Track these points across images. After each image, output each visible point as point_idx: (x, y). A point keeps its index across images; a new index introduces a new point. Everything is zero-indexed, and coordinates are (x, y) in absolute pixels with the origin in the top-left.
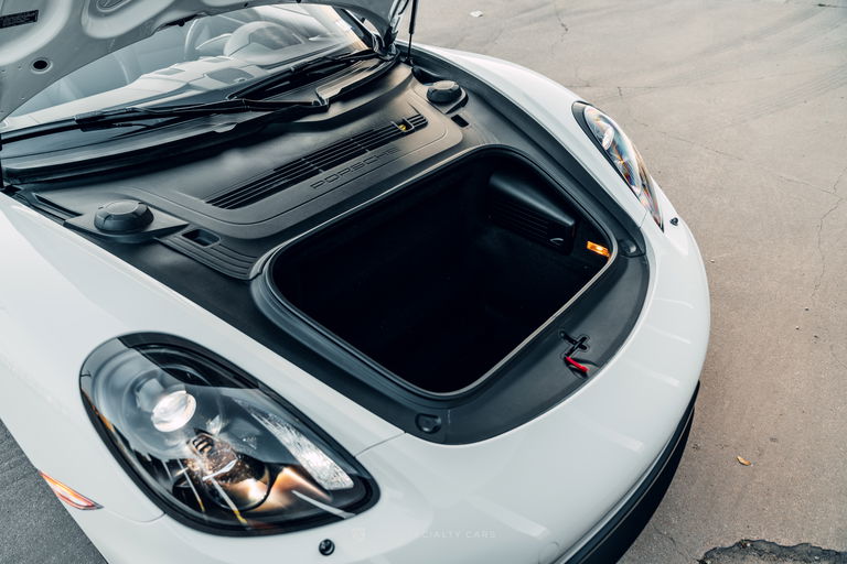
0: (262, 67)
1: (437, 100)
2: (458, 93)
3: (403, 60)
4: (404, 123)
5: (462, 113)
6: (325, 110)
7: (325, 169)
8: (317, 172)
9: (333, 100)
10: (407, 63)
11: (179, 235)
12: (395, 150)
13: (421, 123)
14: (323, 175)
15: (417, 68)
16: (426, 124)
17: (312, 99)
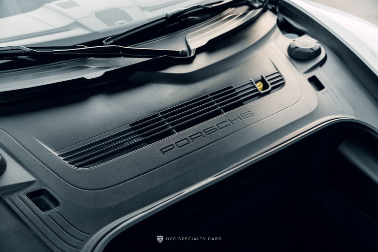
0: (143, 9)
1: (297, 56)
2: (318, 52)
3: (270, 7)
4: (263, 80)
5: (319, 73)
6: (190, 61)
7: (179, 129)
8: (170, 133)
9: (199, 51)
10: (274, 11)
11: (23, 194)
12: (250, 113)
13: (279, 83)
14: (177, 136)
15: (282, 17)
16: (283, 84)
17: (180, 47)
